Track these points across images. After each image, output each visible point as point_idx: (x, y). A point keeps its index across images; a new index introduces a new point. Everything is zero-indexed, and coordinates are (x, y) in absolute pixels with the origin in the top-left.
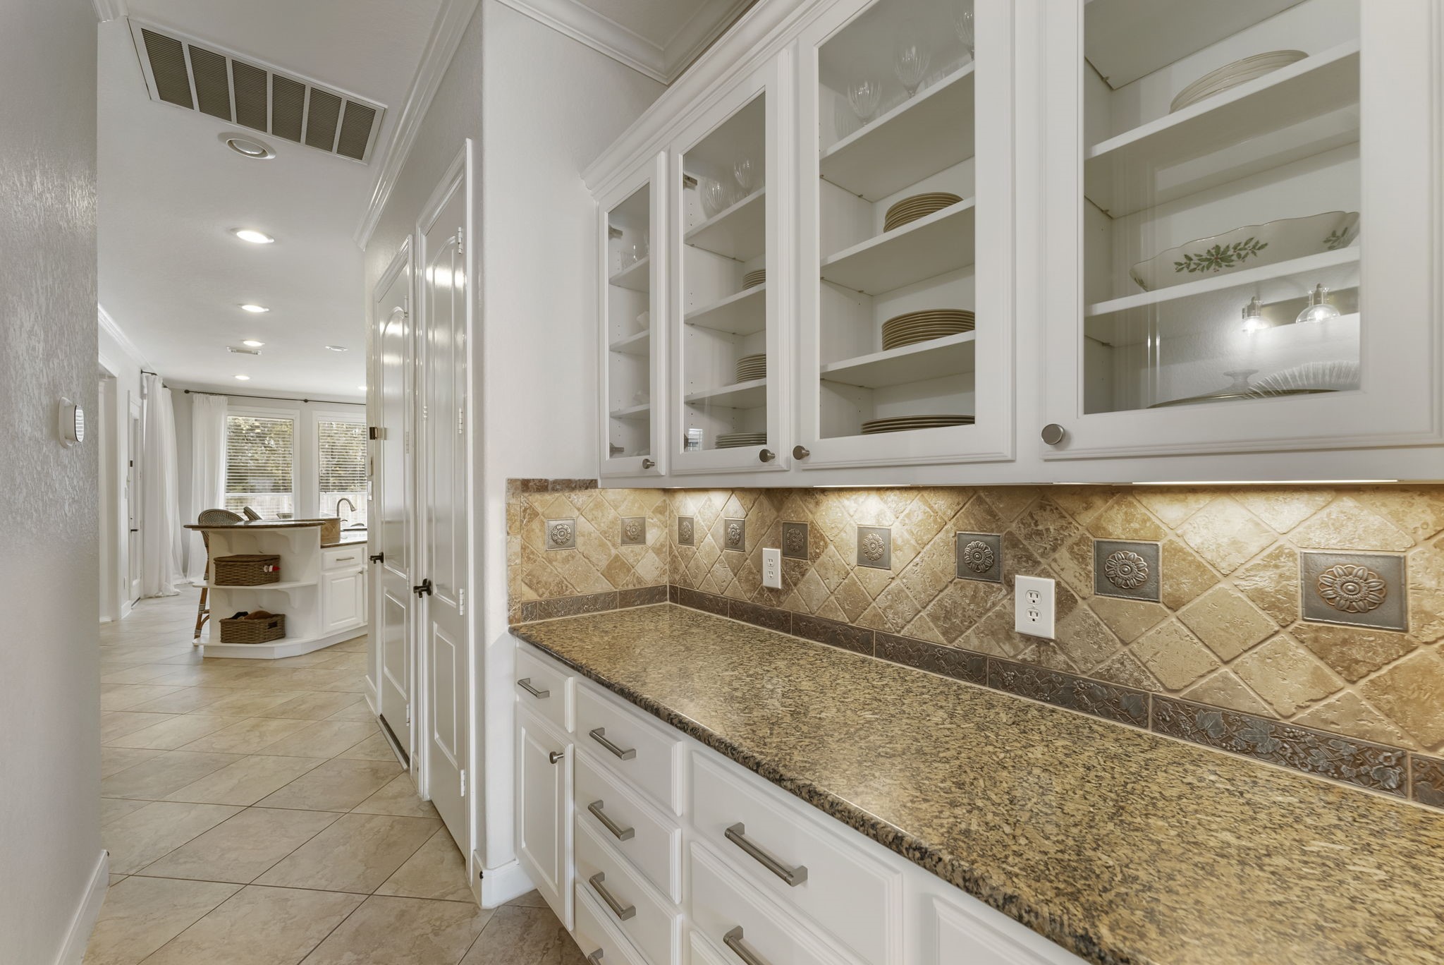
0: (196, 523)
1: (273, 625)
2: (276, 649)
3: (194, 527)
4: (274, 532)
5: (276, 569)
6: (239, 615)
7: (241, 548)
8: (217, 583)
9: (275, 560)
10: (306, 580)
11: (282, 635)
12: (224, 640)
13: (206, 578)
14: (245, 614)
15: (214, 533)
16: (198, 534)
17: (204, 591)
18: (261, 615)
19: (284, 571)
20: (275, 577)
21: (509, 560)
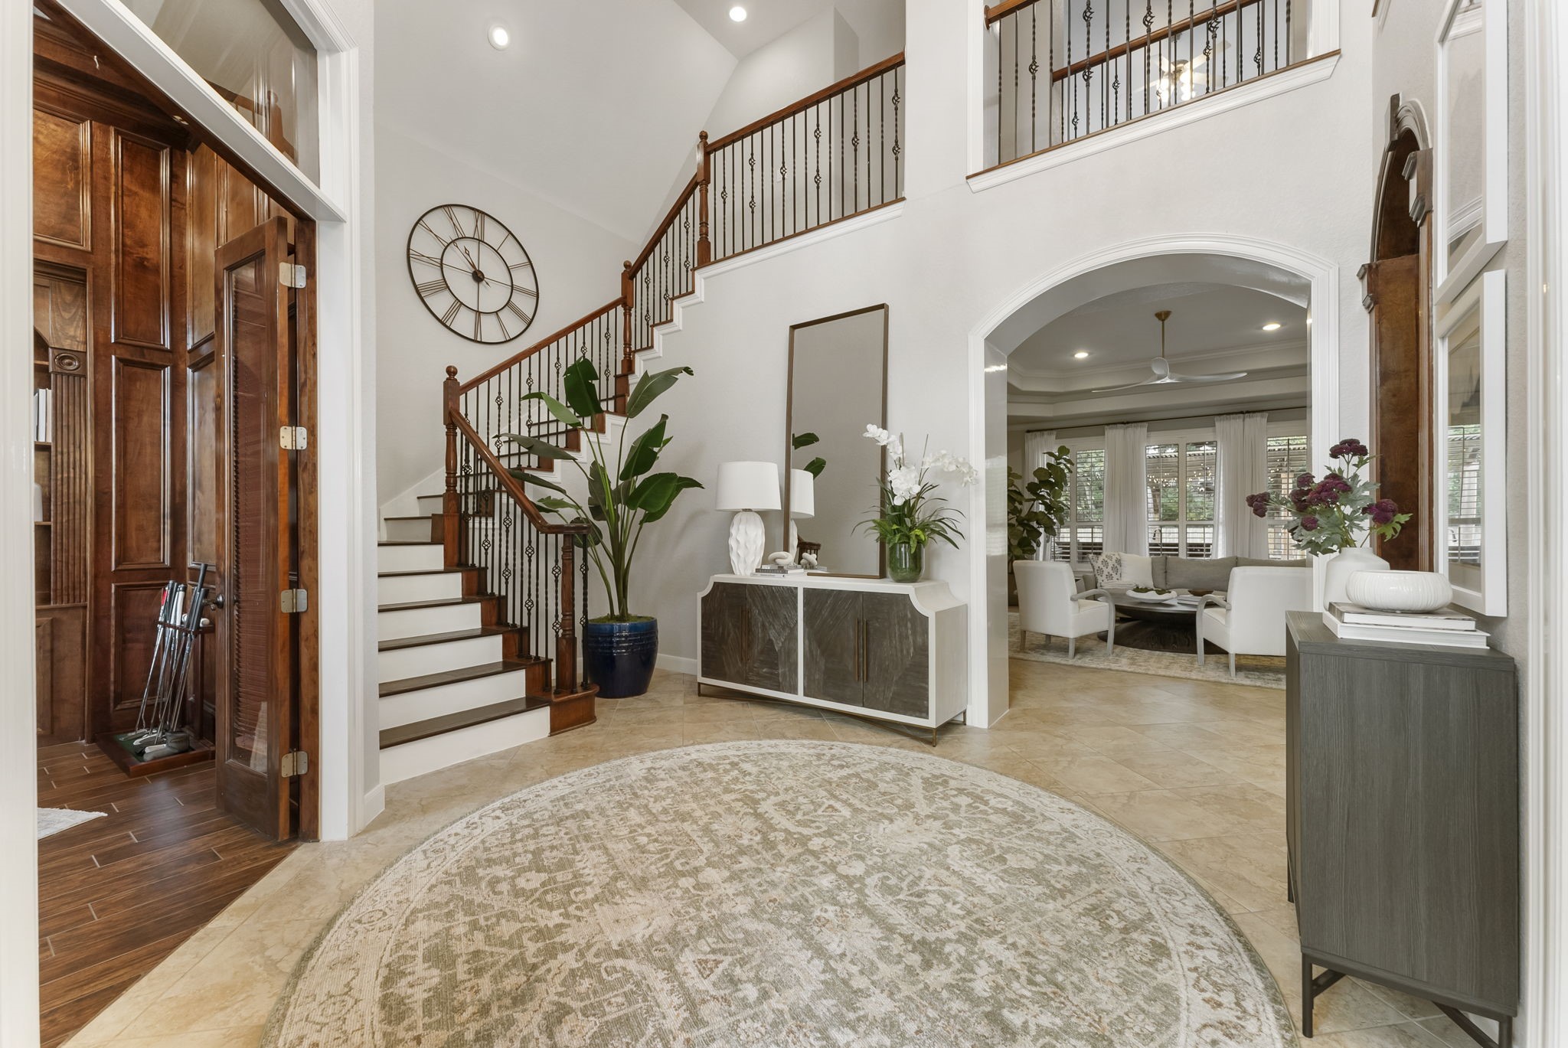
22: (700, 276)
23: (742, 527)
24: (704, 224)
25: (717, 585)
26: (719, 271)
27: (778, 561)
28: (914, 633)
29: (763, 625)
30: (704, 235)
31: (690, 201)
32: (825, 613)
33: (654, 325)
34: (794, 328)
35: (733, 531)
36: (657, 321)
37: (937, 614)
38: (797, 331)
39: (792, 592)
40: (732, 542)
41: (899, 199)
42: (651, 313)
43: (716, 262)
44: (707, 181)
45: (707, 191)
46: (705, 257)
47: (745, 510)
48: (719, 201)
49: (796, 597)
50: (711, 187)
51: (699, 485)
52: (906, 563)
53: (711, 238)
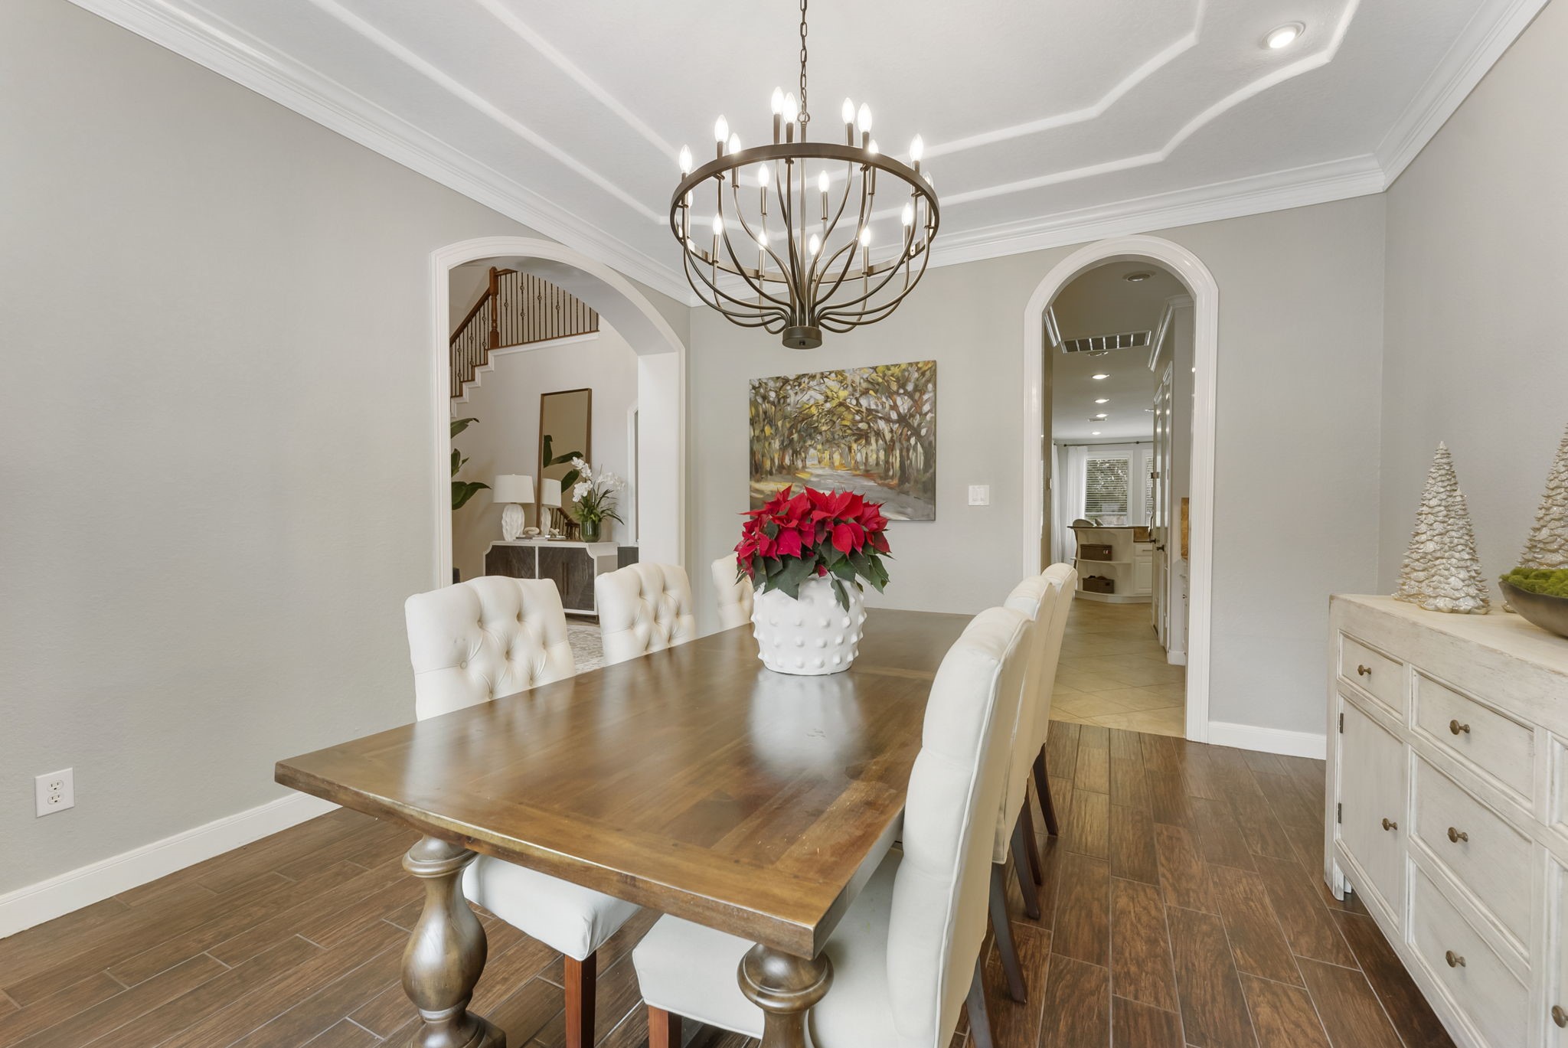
0: (1072, 525)
1: (1108, 584)
2: (1110, 598)
3: (1071, 527)
4: (1109, 532)
5: (1110, 552)
6: (1091, 577)
7: (1093, 541)
8: (1082, 558)
9: (1109, 548)
10: (1126, 560)
11: (1112, 591)
12: (1084, 589)
13: (1077, 556)
14: (1094, 577)
15: (1081, 531)
16: (1072, 531)
17: (1076, 561)
18: (1102, 578)
19: (1113, 554)
20: (1109, 557)
21: (1182, 530)
22: (491, 354)
23: (508, 513)
24: (494, 321)
25: (494, 547)
26: (500, 353)
27: (530, 532)
28: (588, 568)
29: (519, 569)
30: (495, 328)
31: (486, 303)
32: (549, 560)
33: (464, 381)
34: (543, 395)
35: (504, 516)
36: (466, 379)
37: (598, 557)
38: (546, 397)
39: (533, 549)
40: (503, 523)
41: (597, 330)
42: (462, 372)
43: (502, 347)
44: (496, 293)
45: (496, 299)
46: (495, 342)
47: (512, 503)
48: (504, 308)
49: (535, 552)
50: (498, 297)
51: (488, 487)
52: (590, 532)
53: (499, 330)
